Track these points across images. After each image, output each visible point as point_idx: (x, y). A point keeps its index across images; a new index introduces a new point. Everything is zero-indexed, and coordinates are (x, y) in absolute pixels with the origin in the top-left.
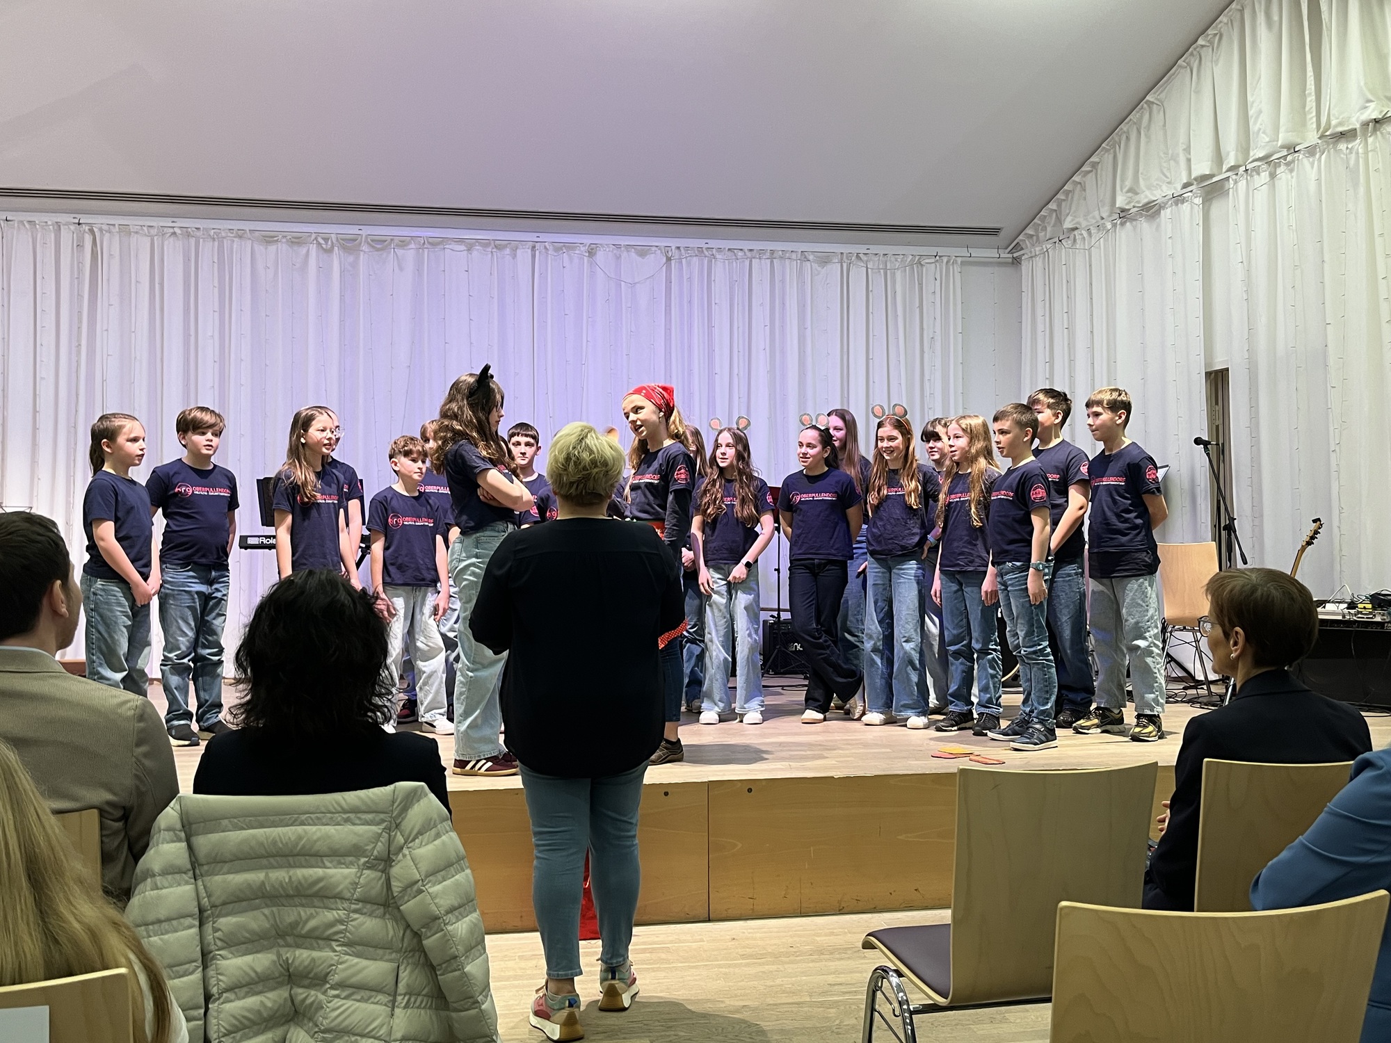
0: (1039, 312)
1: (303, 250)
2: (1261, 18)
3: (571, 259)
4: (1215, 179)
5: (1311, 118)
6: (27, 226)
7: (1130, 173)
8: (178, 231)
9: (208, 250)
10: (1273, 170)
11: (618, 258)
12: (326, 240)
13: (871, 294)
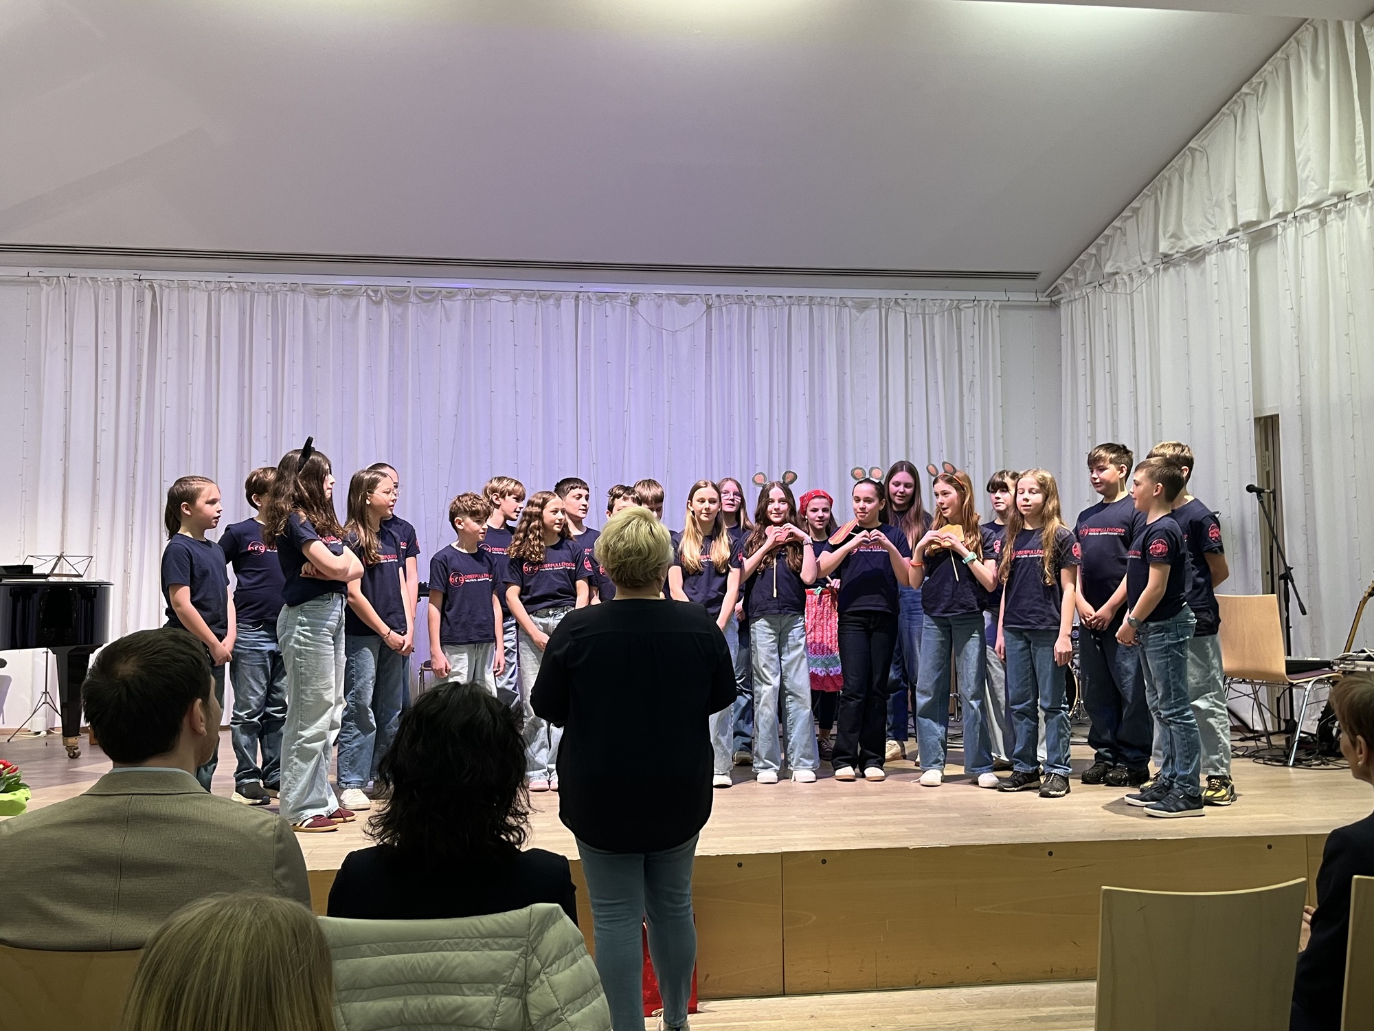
0: (1080, 356)
1: (353, 302)
2: (1307, 68)
3: (613, 308)
4: (1262, 226)
5: (1362, 166)
6: (89, 282)
7: (1173, 219)
8: (234, 285)
9: (263, 304)
10: (1323, 218)
11: (659, 306)
12: (376, 292)
13: (909, 338)
